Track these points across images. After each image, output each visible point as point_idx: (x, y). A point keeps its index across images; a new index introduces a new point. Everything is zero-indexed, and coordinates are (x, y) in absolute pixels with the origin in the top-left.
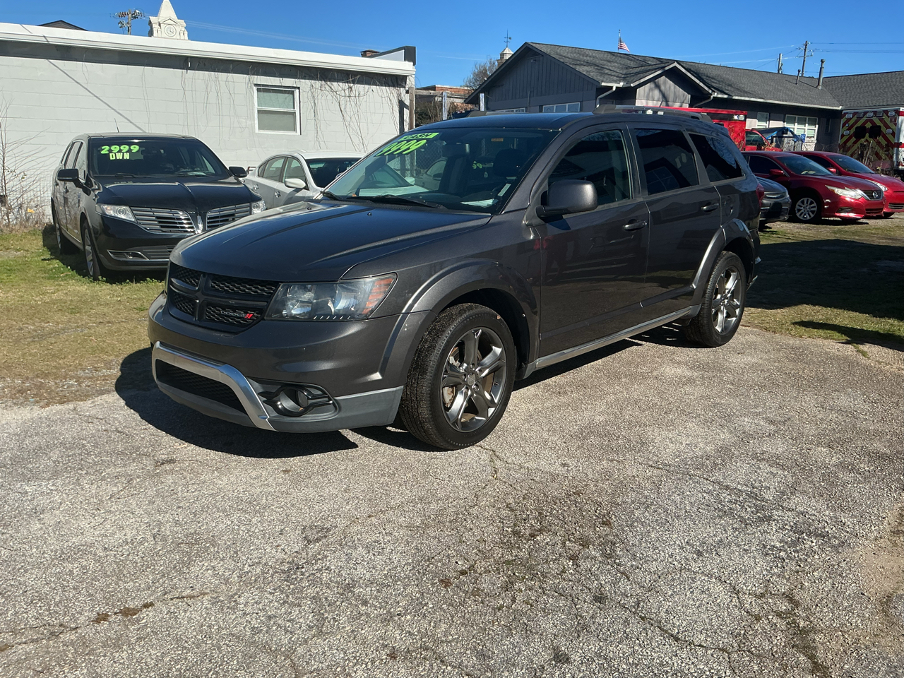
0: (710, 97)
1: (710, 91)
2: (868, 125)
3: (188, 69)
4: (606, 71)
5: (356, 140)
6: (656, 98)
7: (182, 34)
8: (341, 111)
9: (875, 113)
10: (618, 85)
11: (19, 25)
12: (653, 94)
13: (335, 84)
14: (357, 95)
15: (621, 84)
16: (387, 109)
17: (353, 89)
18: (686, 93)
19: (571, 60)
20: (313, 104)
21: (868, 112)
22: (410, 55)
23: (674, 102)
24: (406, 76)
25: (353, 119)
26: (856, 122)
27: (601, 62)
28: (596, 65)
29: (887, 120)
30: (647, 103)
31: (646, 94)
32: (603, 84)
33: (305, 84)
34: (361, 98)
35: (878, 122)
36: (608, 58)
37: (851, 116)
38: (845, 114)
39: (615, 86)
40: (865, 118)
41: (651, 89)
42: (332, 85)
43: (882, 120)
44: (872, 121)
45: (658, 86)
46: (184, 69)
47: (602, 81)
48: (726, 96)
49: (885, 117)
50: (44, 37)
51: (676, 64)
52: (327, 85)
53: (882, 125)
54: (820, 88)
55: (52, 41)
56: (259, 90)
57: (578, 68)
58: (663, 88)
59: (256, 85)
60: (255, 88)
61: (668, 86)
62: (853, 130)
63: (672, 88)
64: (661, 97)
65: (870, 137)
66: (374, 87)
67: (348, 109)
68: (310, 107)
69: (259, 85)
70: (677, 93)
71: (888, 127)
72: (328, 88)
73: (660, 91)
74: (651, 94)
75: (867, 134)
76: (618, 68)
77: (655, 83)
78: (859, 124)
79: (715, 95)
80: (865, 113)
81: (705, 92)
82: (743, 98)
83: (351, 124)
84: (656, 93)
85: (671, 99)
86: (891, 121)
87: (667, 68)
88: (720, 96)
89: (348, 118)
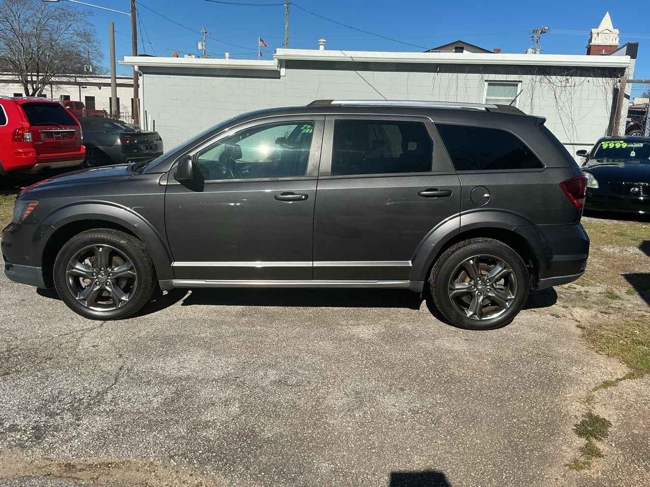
3: (438, 72)
5: (565, 120)
7: (614, 40)
8: (556, 98)
11: (340, 51)
13: (554, 77)
14: (573, 84)
16: (601, 96)
17: (570, 80)
20: (531, 93)
22: (632, 50)
24: (625, 68)
25: (566, 105)
33: (526, 78)
34: (576, 88)
42: (551, 78)
46: (435, 72)
50: (351, 57)
52: (545, 79)
55: (355, 60)
56: (489, 84)
59: (486, 81)
60: (486, 83)
66: (590, 79)
67: (562, 96)
68: (529, 95)
69: (490, 81)
72: (546, 81)
83: (564, 109)
89: (561, 104)
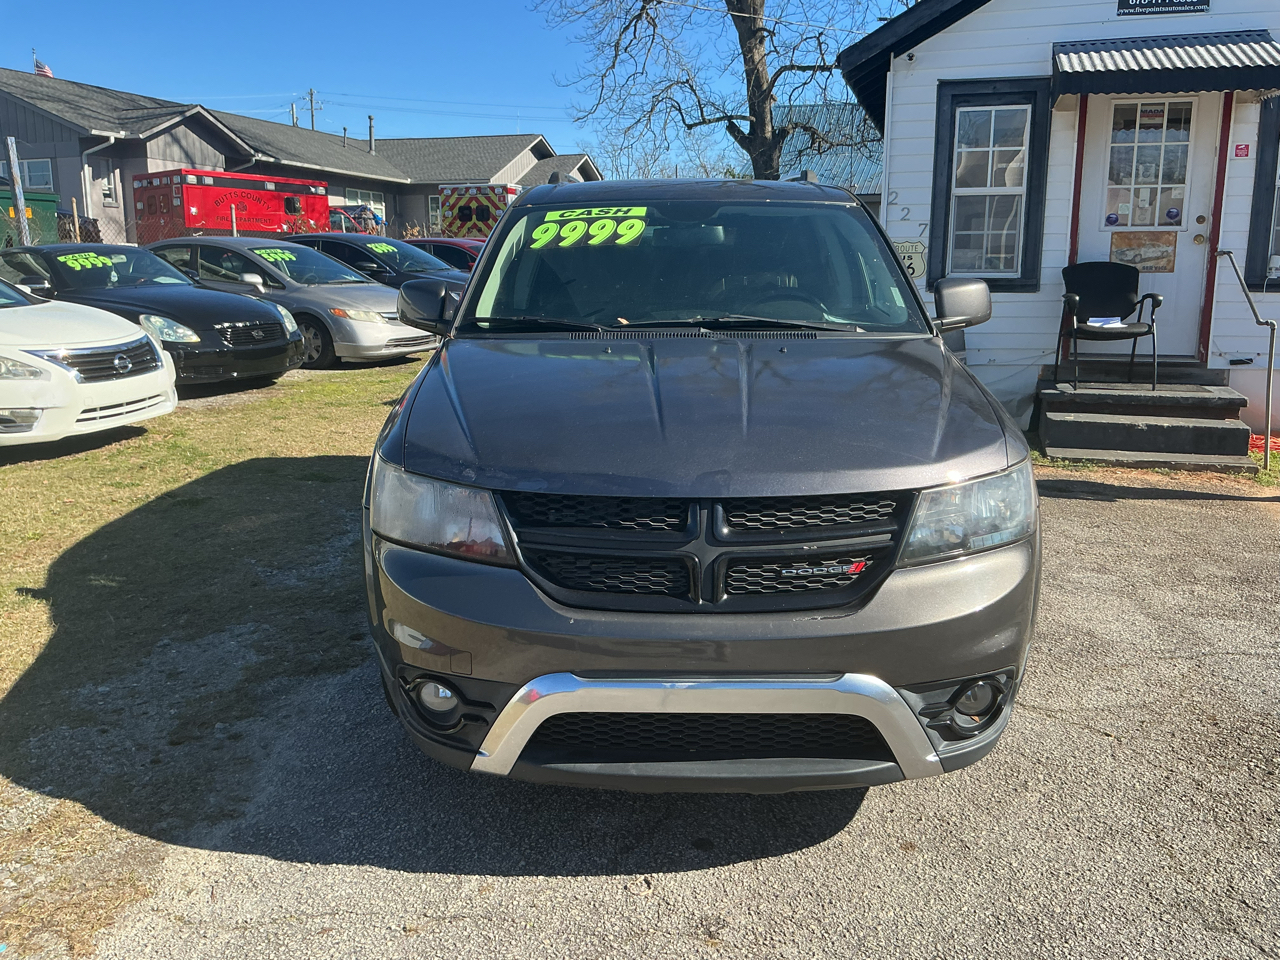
0: (250, 161)
1: (252, 152)
2: (474, 205)
4: (88, 112)
6: (176, 158)
9: (479, 189)
10: (118, 136)
12: (171, 151)
15: (122, 134)
18: (217, 153)
19: (21, 91)
21: (470, 188)
23: (203, 164)
26: (458, 200)
27: (71, 97)
28: (67, 102)
29: (495, 199)
30: (165, 166)
31: (161, 151)
32: (94, 132)
35: (485, 202)
36: (77, 93)
37: (450, 192)
38: (443, 189)
39: (112, 136)
40: (467, 196)
41: (167, 144)
43: (489, 199)
44: (477, 200)
45: (176, 140)
47: (92, 128)
48: (272, 160)
49: (491, 195)
51: (199, 109)
53: (490, 205)
54: (373, 153)
57: (39, 104)
58: (184, 143)
61: (190, 141)
62: (456, 211)
63: (197, 144)
64: (183, 156)
65: (478, 220)
70: (205, 152)
71: (497, 208)
73: (181, 147)
74: (168, 151)
75: (474, 217)
76: (101, 107)
77: (172, 135)
78: (462, 203)
79: (260, 157)
80: (467, 189)
81: (243, 153)
82: (294, 163)
84: (176, 149)
85: (198, 160)
86: (499, 200)
87: (188, 114)
88: (264, 158)
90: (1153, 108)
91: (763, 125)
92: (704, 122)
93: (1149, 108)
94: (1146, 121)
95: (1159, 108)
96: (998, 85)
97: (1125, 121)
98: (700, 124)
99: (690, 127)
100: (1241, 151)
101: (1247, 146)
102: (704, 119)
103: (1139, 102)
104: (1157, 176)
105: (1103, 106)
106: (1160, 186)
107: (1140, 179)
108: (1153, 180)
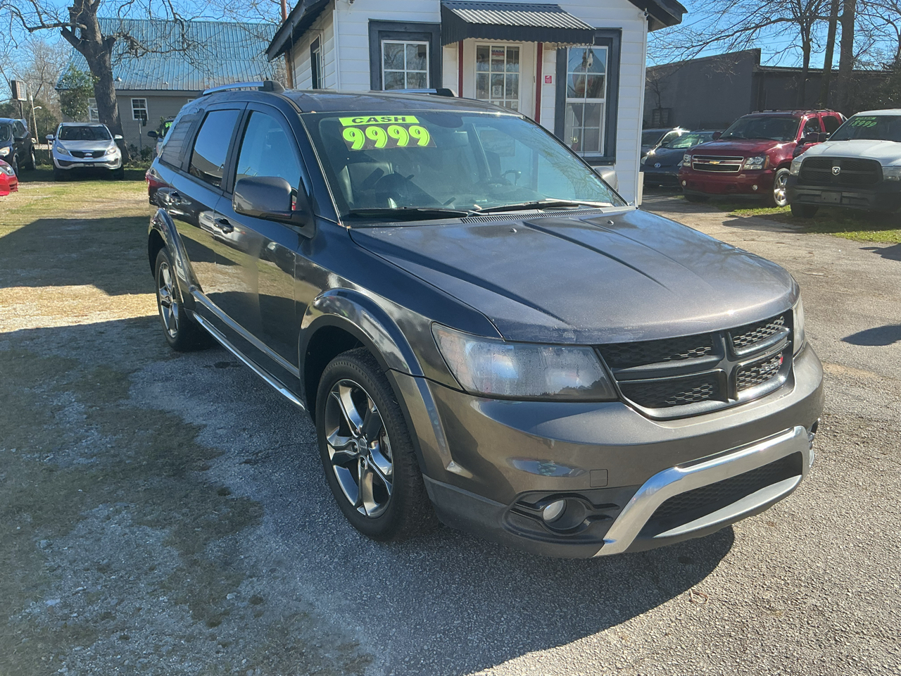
90: (498, 49)
91: (94, 32)
92: (44, 26)
93: (496, 49)
94: (495, 58)
95: (501, 49)
96: (408, 27)
97: (482, 55)
98: (40, 28)
99: (31, 30)
100: (548, 80)
101: (551, 77)
102: (43, 24)
103: (491, 45)
104: (503, 94)
105: (471, 45)
106: (505, 100)
107: (493, 96)
108: (500, 96)
